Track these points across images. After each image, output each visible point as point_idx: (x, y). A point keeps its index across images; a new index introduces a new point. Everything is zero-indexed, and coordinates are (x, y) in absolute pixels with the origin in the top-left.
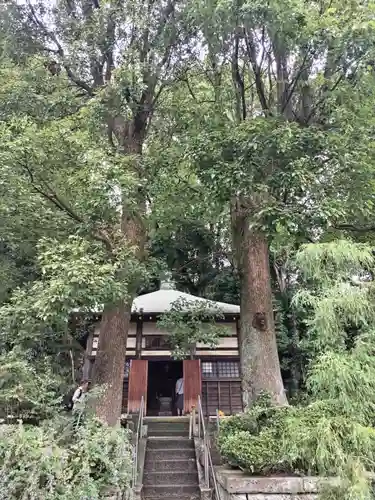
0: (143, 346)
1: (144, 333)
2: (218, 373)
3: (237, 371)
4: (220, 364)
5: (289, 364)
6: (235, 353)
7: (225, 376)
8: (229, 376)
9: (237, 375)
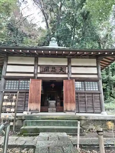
0: (39, 71)
1: (39, 64)
2: (85, 88)
3: (97, 87)
4: (86, 83)
5: (106, 86)
6: (96, 76)
7: (89, 90)
8: (92, 90)
9: (97, 90)
